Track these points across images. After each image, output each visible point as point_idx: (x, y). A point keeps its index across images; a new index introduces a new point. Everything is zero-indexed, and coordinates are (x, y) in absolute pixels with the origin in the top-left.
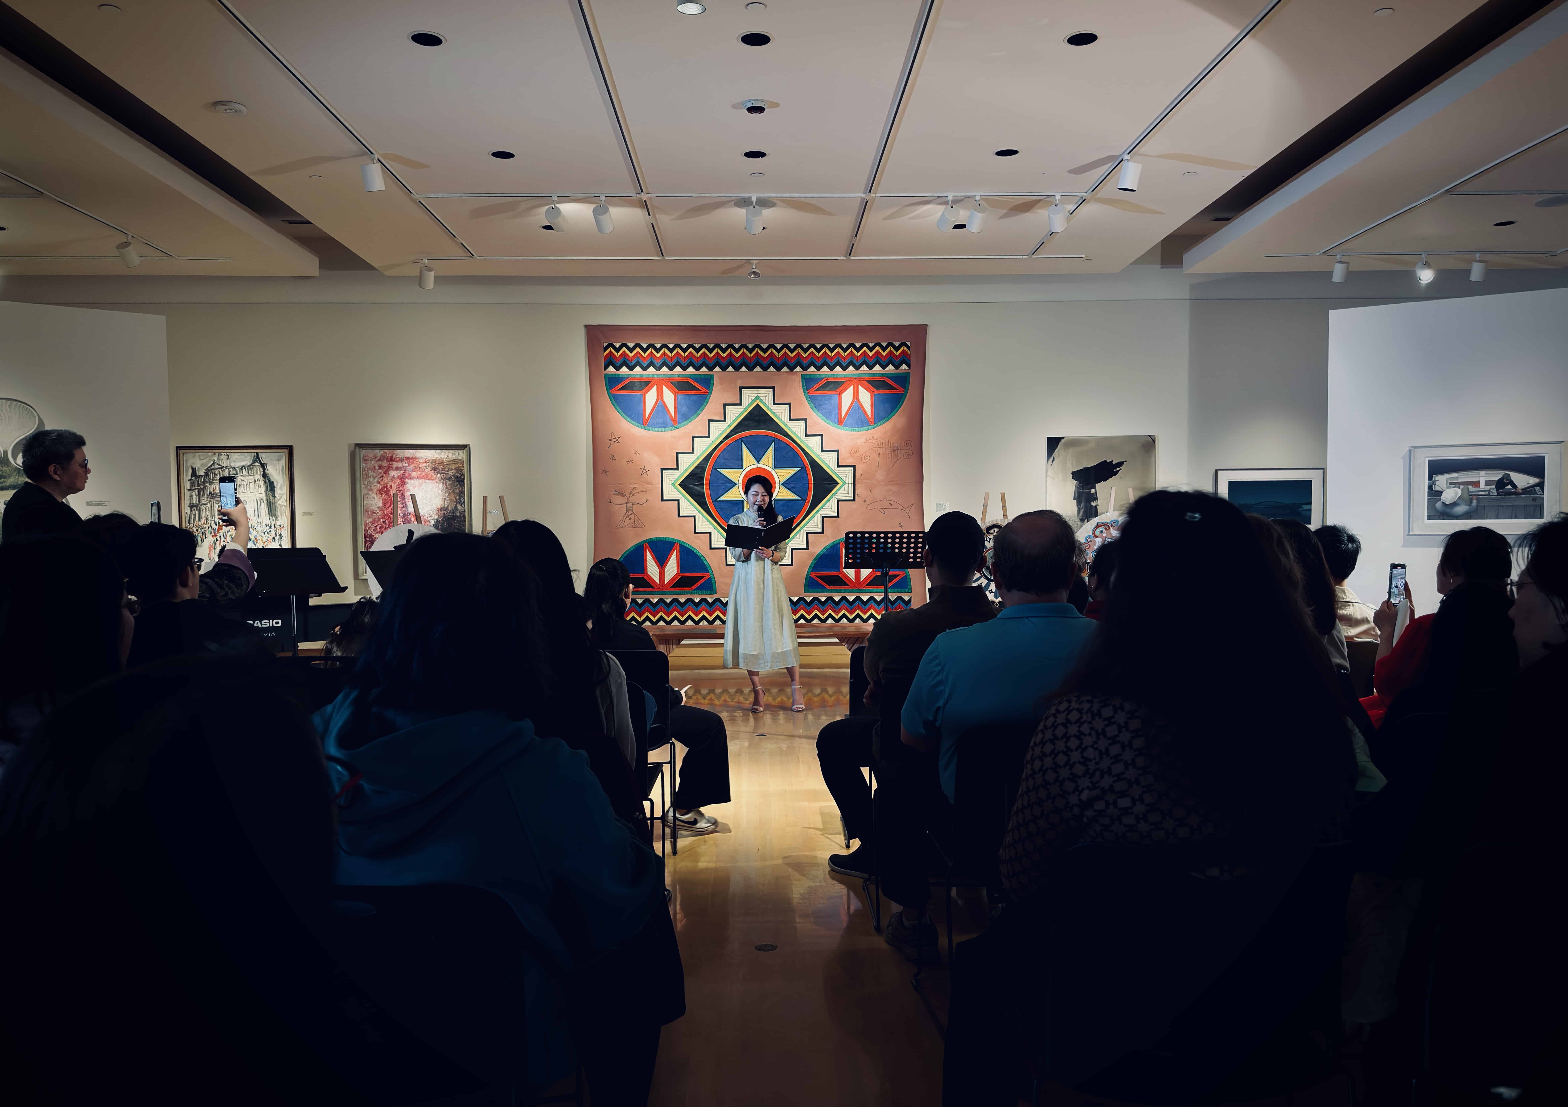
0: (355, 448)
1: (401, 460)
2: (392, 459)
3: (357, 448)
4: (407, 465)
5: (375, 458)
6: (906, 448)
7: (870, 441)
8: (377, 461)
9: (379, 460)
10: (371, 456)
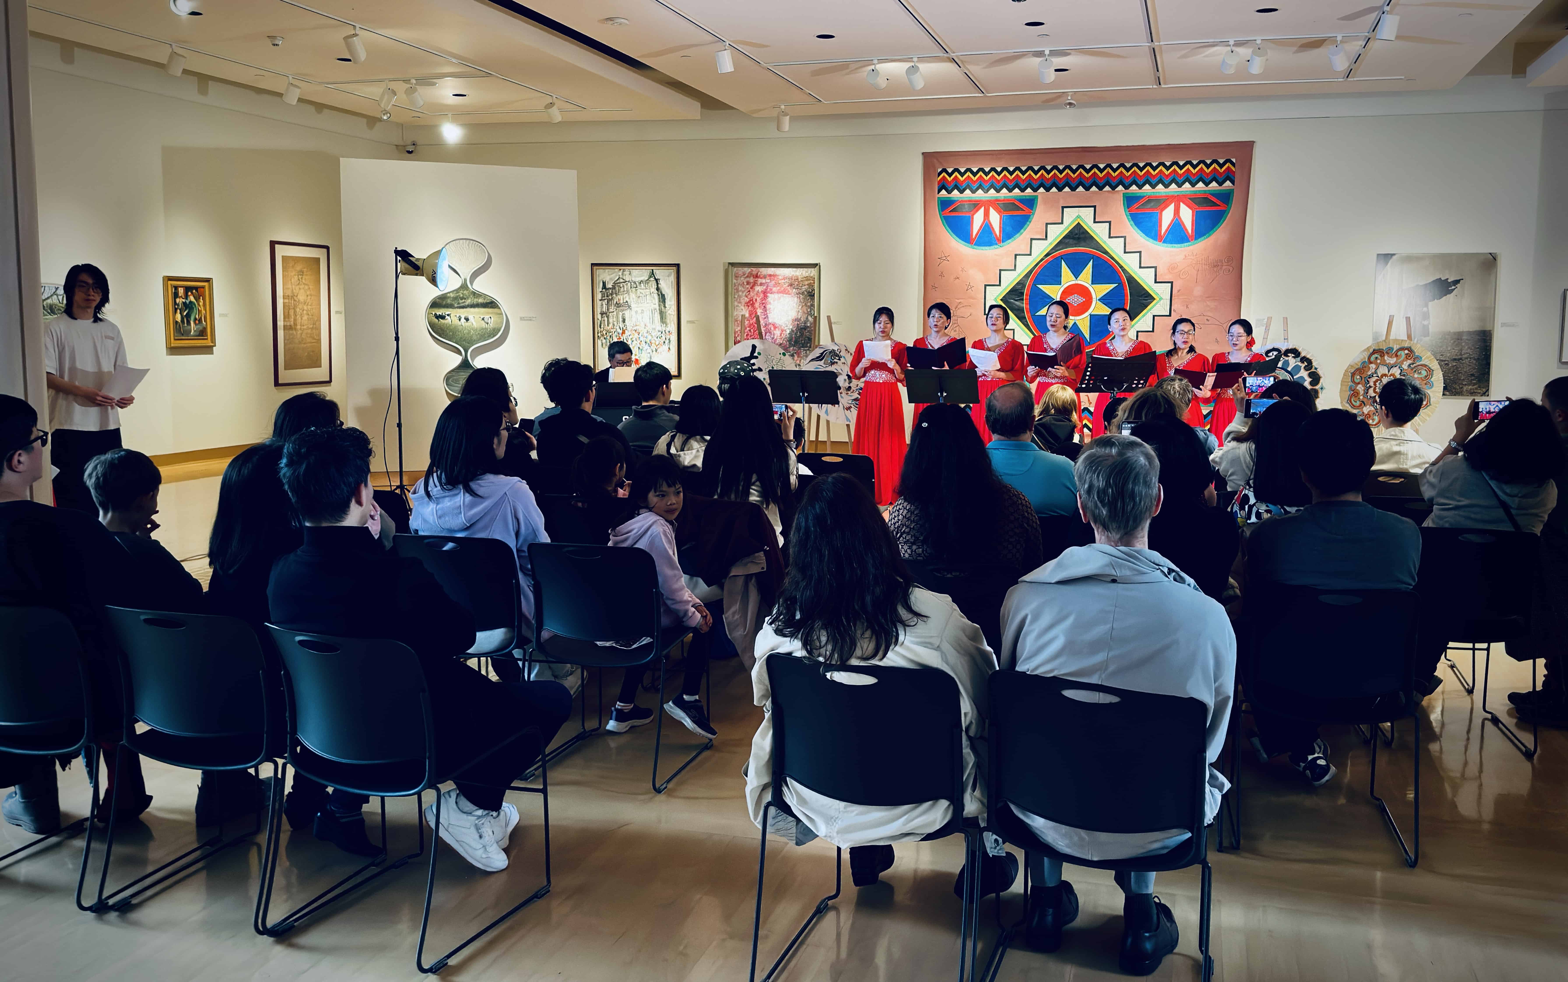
0: (728, 266)
1: (765, 277)
2: (757, 276)
3: (730, 266)
4: (769, 281)
5: (744, 275)
6: (1227, 264)
7: (1189, 257)
8: (746, 278)
9: (747, 277)
10: (740, 273)
